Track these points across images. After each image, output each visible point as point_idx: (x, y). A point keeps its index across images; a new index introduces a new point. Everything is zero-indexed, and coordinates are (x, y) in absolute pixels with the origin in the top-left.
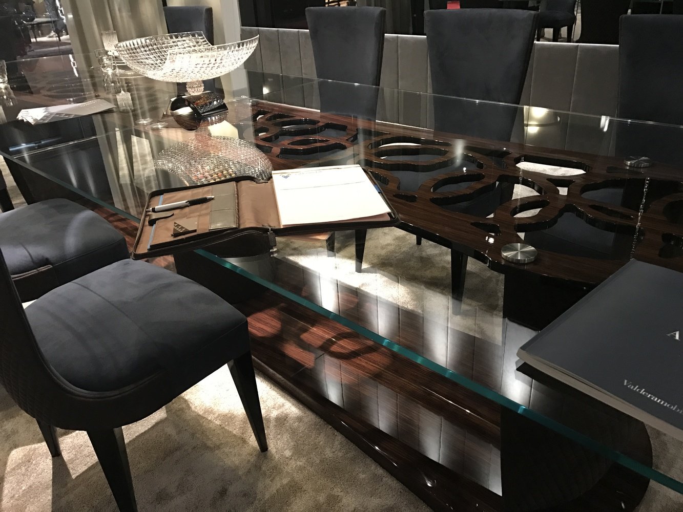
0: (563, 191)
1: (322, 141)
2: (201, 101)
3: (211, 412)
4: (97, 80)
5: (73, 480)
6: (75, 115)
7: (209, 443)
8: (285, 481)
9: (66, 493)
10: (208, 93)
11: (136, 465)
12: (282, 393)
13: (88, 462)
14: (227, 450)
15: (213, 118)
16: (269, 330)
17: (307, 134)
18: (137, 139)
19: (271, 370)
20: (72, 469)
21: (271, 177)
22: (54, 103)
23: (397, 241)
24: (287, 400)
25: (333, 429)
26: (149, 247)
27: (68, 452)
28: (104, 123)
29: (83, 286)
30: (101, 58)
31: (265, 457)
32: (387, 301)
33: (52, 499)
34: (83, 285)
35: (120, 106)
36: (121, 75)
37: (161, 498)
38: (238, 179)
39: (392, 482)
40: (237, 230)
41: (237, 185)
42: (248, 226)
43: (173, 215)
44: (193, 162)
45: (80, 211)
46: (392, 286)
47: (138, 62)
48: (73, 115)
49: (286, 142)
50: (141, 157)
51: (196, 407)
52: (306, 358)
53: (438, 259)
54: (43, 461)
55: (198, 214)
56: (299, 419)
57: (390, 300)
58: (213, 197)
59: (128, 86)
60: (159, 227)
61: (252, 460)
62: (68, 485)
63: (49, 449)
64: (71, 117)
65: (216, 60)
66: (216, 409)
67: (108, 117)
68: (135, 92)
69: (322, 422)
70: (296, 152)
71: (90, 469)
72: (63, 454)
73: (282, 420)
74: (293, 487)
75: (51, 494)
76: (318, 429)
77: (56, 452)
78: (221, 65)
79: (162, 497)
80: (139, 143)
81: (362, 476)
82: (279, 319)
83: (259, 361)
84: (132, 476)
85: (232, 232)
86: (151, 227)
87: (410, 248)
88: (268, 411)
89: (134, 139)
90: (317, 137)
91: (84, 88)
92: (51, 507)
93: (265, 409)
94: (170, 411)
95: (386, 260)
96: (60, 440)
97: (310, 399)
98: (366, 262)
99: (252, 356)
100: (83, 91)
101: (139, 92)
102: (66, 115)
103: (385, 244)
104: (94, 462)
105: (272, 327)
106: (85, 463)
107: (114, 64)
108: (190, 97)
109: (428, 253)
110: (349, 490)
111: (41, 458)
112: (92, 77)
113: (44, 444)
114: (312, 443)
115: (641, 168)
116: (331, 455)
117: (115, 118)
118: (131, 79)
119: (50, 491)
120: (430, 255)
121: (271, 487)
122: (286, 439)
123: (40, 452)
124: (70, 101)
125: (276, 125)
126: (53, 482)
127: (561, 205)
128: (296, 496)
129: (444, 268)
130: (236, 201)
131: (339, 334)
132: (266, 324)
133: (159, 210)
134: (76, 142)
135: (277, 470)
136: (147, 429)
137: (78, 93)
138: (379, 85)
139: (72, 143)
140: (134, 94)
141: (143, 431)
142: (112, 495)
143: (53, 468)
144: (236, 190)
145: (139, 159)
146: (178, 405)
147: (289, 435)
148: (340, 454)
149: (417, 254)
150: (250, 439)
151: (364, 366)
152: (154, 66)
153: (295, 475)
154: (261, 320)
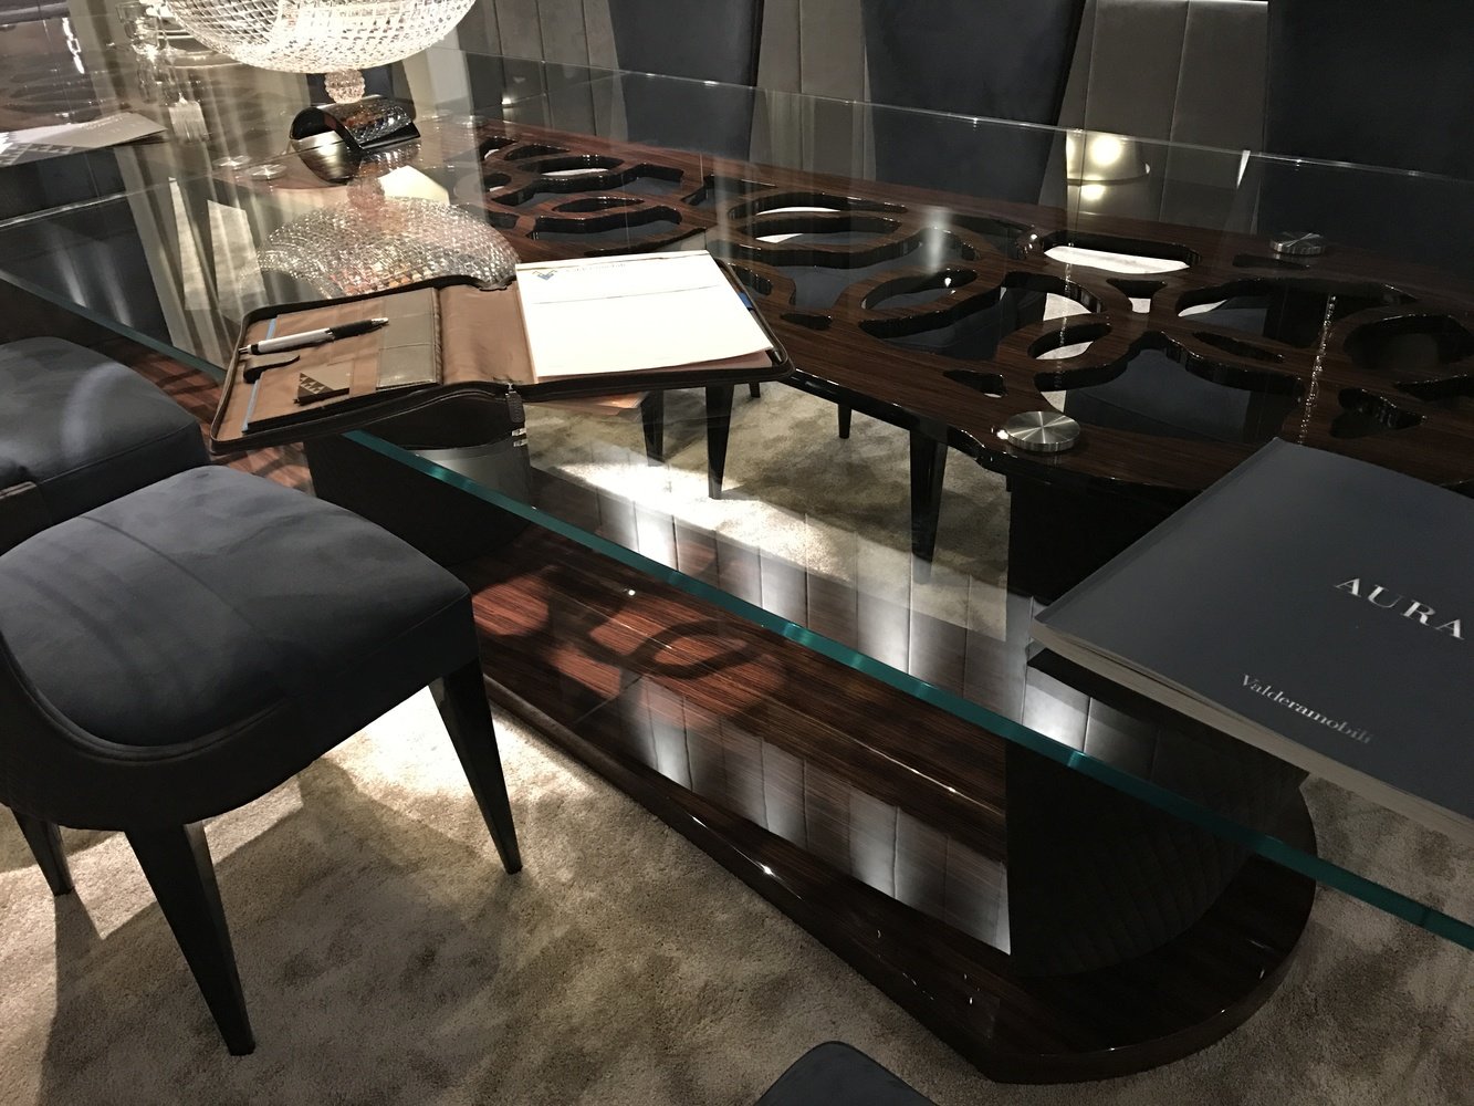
0: (1141, 306)
1: (629, 203)
2: (360, 116)
3: (397, 793)
4: (123, 71)
5: (102, 942)
6: (75, 148)
7: (396, 859)
8: (559, 932)
9: (89, 969)
10: (376, 99)
11: (238, 909)
12: (550, 751)
13: (134, 905)
14: (434, 871)
15: (388, 156)
16: (521, 620)
17: (595, 190)
18: (222, 212)
19: (529, 706)
20: (99, 918)
21: (514, 278)
22: (24, 123)
23: (798, 430)
24: (563, 765)
25: (660, 822)
26: (245, 427)
27: (90, 883)
28: (143, 165)
29: (105, 524)
30: (132, 22)
31: (517, 884)
32: (777, 557)
33: (58, 982)
34: (105, 521)
35: (176, 128)
36: (178, 61)
37: (295, 974)
38: (440, 283)
39: (785, 927)
40: (437, 388)
41: (438, 296)
42: (462, 377)
43: (297, 359)
44: (344, 254)
45: (95, 364)
46: (787, 527)
47: (213, 26)
48: (70, 149)
49: (547, 206)
50: (232, 251)
51: (365, 785)
52: (602, 678)
53: (884, 467)
54: (35, 905)
55: (352, 356)
56: (589, 805)
57: (783, 554)
58: (385, 319)
59: (194, 85)
60: (267, 385)
61: (489, 891)
62: (92, 952)
63: (47, 878)
64: (66, 153)
65: (388, 22)
66: (408, 787)
67: (151, 153)
68: (212, 98)
69: (637, 809)
70: (571, 227)
71: (138, 917)
72: (77, 888)
73: (551, 809)
74: (575, 943)
75: (54, 971)
76: (628, 824)
77: (61, 885)
78: (402, 34)
79: (295, 971)
80: (228, 218)
81: (722, 917)
82: (543, 598)
83: (501, 686)
84: (231, 931)
85: (427, 393)
86: (249, 386)
87: (827, 445)
88: (523, 789)
89: (216, 211)
90: (615, 195)
91: (95, 89)
92: (54, 998)
93: (516, 785)
94: (309, 794)
95: (774, 471)
96: (70, 859)
97: (611, 763)
98: (731, 477)
99: (486, 677)
100: (92, 95)
101: (222, 98)
102: (55, 147)
103: (771, 437)
104: (148, 904)
105: (529, 614)
106: (126, 907)
107: (162, 37)
108: (336, 107)
109: (864, 456)
110: (693, 945)
111: (30, 899)
112: (112, 65)
113: (36, 869)
114: (617, 852)
115: (1304, 256)
116: (656, 875)
117: (167, 155)
118: (201, 71)
119: (52, 966)
120: (868, 458)
121: (528, 946)
122: (560, 847)
123: (28, 885)
124: (62, 117)
125: (529, 168)
126: (57, 948)
127: (1136, 332)
128: (581, 963)
129: (896, 486)
130: (437, 328)
131: (673, 628)
132: (515, 608)
133: (266, 349)
134: (77, 206)
135: (541, 909)
136: (260, 832)
137: (78, 102)
138: (755, 85)
139: (69, 208)
140: (210, 103)
141: (253, 838)
142: (190, 971)
143: (57, 918)
144: (435, 305)
145: (229, 255)
146: (327, 780)
147: (567, 838)
148: (675, 874)
149: (840, 458)
150: (484, 848)
151: (725, 693)
152: (251, 35)
153: (580, 918)
154: (504, 601)
